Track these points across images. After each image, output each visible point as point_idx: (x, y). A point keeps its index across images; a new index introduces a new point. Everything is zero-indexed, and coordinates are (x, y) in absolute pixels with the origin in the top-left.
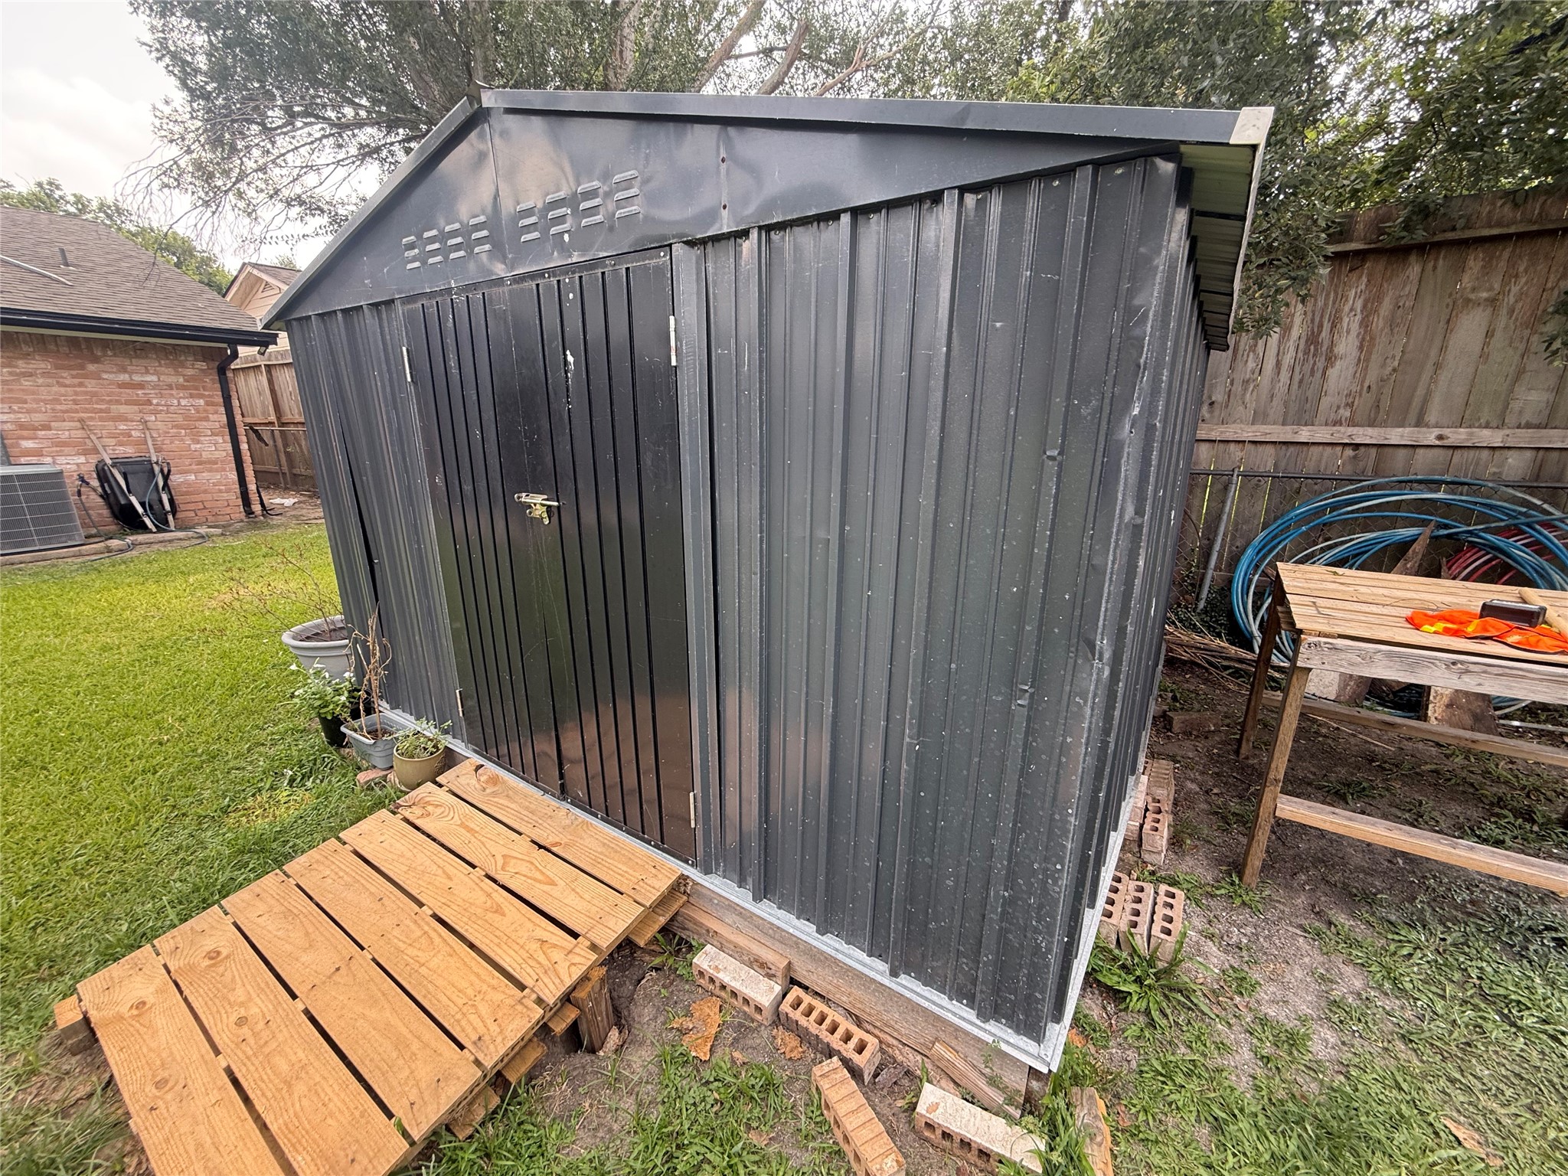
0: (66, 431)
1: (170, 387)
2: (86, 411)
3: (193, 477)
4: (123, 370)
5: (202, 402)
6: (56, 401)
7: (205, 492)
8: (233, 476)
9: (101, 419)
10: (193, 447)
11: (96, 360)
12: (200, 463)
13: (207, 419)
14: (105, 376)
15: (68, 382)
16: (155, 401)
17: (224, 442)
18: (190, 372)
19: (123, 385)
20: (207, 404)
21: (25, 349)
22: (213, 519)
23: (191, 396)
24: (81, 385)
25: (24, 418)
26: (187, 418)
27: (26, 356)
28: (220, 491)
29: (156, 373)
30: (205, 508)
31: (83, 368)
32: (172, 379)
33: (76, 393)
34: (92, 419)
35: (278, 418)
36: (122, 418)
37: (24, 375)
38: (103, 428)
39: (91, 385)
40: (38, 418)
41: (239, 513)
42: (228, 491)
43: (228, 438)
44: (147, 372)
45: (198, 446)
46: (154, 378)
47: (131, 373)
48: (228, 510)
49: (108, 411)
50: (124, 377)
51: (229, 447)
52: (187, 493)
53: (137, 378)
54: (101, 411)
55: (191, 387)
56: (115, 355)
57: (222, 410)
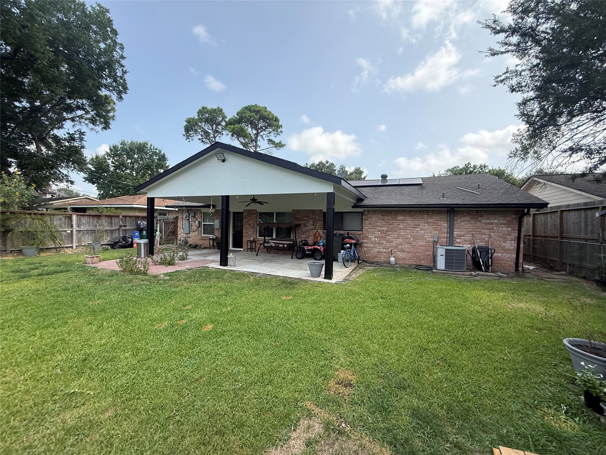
0: (468, 237)
1: (501, 224)
2: (475, 231)
3: (500, 255)
4: (488, 219)
5: (510, 229)
6: (468, 228)
7: (503, 260)
8: (514, 256)
9: (478, 234)
10: (503, 244)
11: (482, 216)
12: (504, 250)
13: (510, 235)
14: (483, 221)
15: (472, 223)
16: (495, 229)
17: (515, 243)
18: (509, 219)
19: (487, 224)
20: (512, 230)
21: (465, 214)
22: (503, 270)
23: (507, 227)
24: (476, 224)
25: (459, 233)
26: (504, 234)
27: (464, 216)
28: (508, 261)
29: (498, 220)
30: (501, 266)
31: (477, 218)
32: (502, 221)
33: (474, 226)
34: (475, 234)
35: (533, 234)
36: (484, 234)
37: (462, 221)
38: (478, 236)
39: (478, 224)
40: (463, 233)
41: (513, 270)
42: (511, 261)
43: (516, 242)
44: (495, 219)
45: (505, 244)
46: (497, 221)
47: (490, 220)
48: (509, 268)
49: (480, 231)
50: (488, 221)
51: (516, 245)
52: (497, 260)
53: (491, 221)
54: (478, 231)
55: (508, 225)
56: (487, 214)
57: (517, 232)
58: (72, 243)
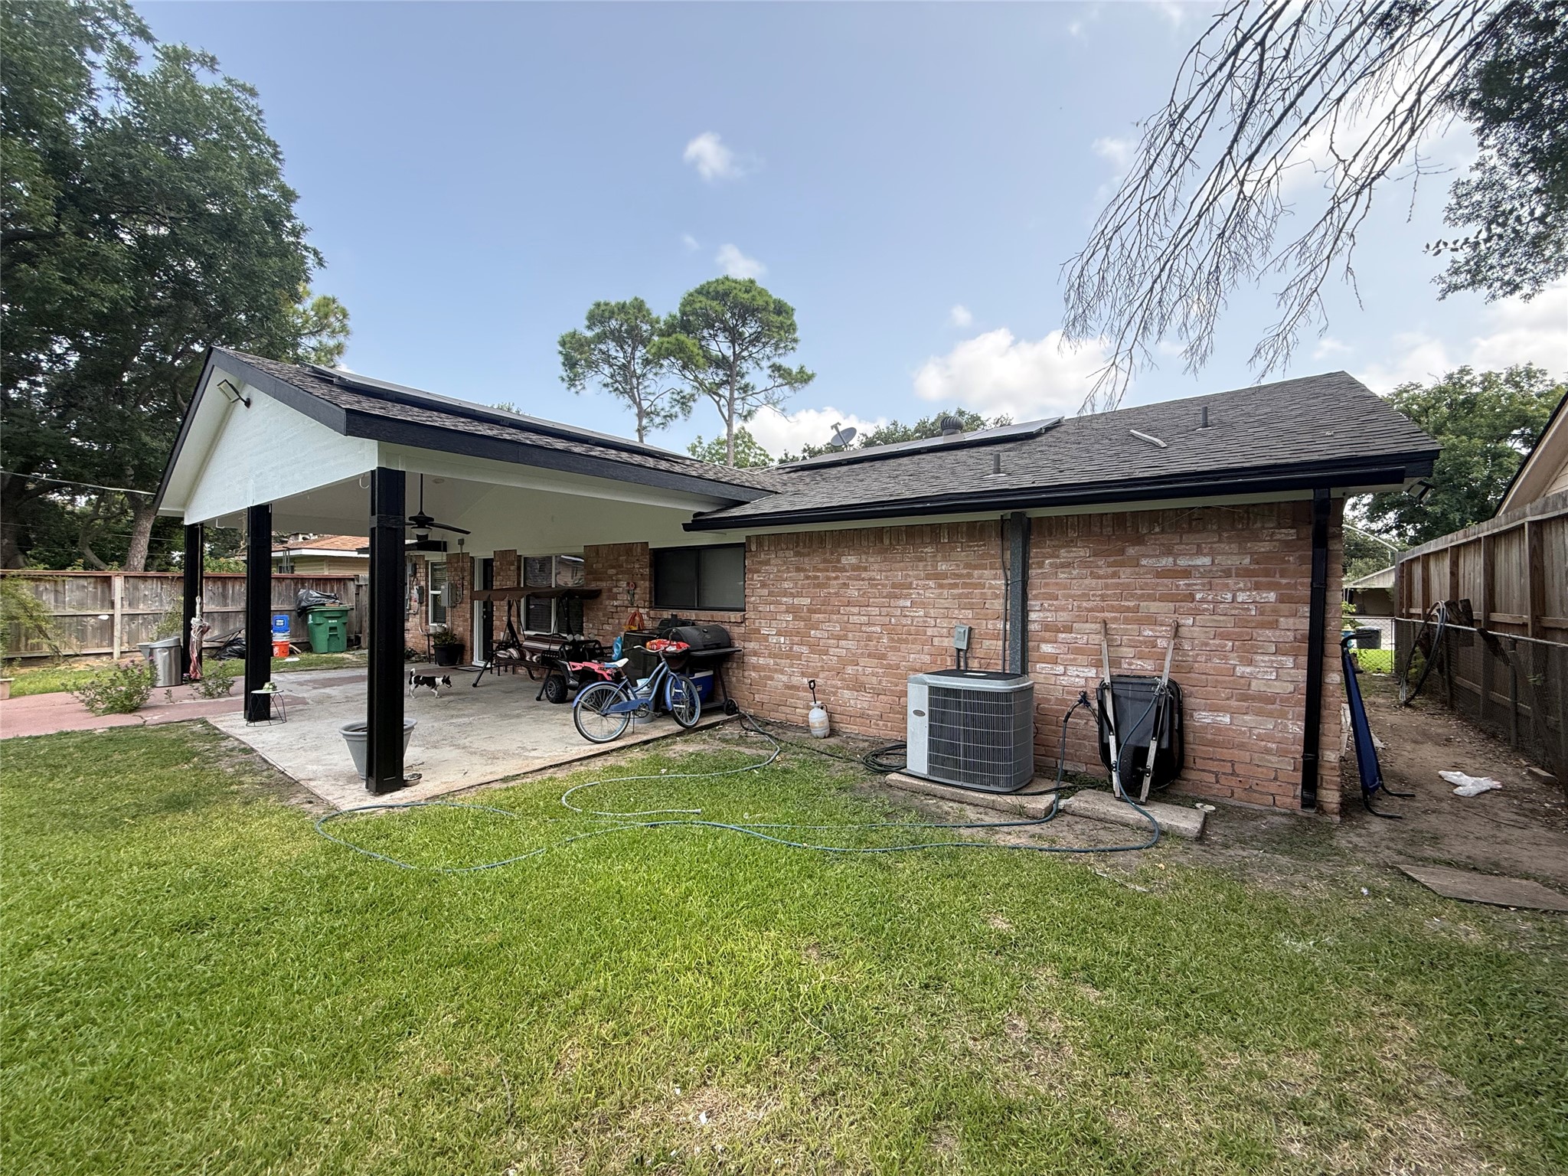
0: (1088, 634)
1: (1227, 573)
2: (1113, 609)
3: (1227, 719)
4: (1168, 551)
5: (1272, 596)
6: (1085, 596)
7: (1242, 746)
8: (1296, 728)
9: (1127, 621)
10: (1239, 670)
11: (1139, 540)
12: (1244, 698)
13: (1274, 625)
14: (1144, 562)
15: (1101, 572)
16: (1198, 596)
17: (1296, 667)
18: (1264, 547)
19: (1161, 574)
20: (1281, 600)
21: (1072, 534)
22: (1243, 795)
23: (1257, 587)
24: (1115, 575)
25: (1050, 617)
26: (1242, 622)
27: (1070, 544)
28: (1268, 751)
29: (1212, 553)
30: (1234, 774)
31: (1122, 552)
32: (1233, 561)
33: (1107, 587)
34: (1115, 619)
36: (1152, 621)
37: (1063, 566)
38: (1125, 632)
39: (1125, 575)
40: (1063, 616)
41: (1290, 797)
42: (1282, 753)
43: (1304, 660)
44: (1199, 552)
45: (1248, 670)
46: (1207, 560)
47: (1176, 556)
48: (1273, 788)
49: (1136, 609)
50: (1167, 562)
51: (1302, 675)
52: (1213, 743)
53: (1183, 562)
54: (1128, 609)
55: (1259, 574)
56: (1163, 531)
57: (1306, 610)
58: (111, 644)
